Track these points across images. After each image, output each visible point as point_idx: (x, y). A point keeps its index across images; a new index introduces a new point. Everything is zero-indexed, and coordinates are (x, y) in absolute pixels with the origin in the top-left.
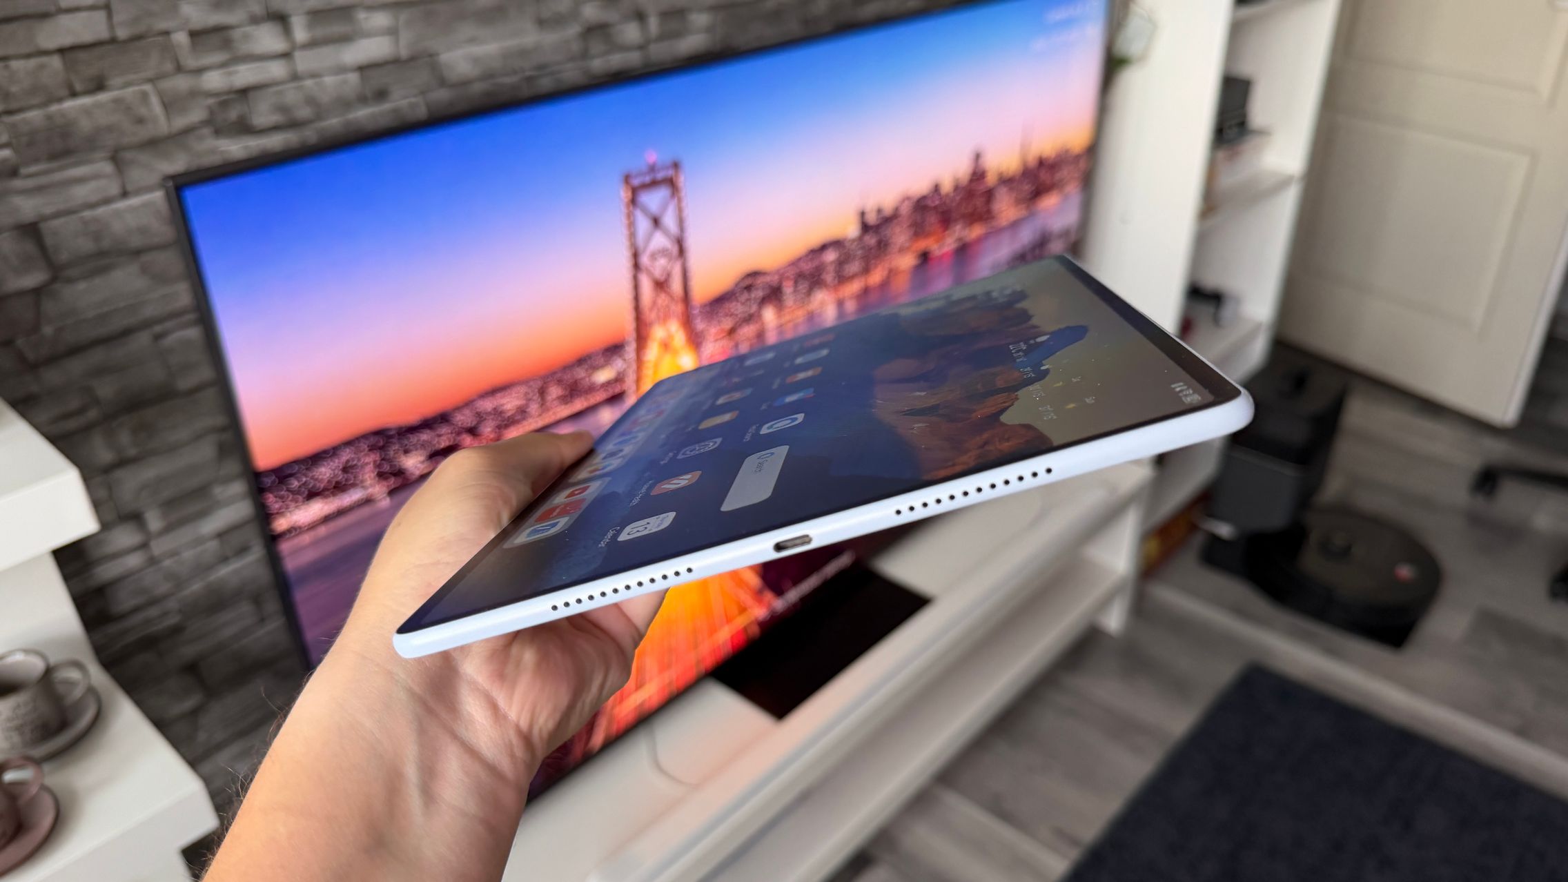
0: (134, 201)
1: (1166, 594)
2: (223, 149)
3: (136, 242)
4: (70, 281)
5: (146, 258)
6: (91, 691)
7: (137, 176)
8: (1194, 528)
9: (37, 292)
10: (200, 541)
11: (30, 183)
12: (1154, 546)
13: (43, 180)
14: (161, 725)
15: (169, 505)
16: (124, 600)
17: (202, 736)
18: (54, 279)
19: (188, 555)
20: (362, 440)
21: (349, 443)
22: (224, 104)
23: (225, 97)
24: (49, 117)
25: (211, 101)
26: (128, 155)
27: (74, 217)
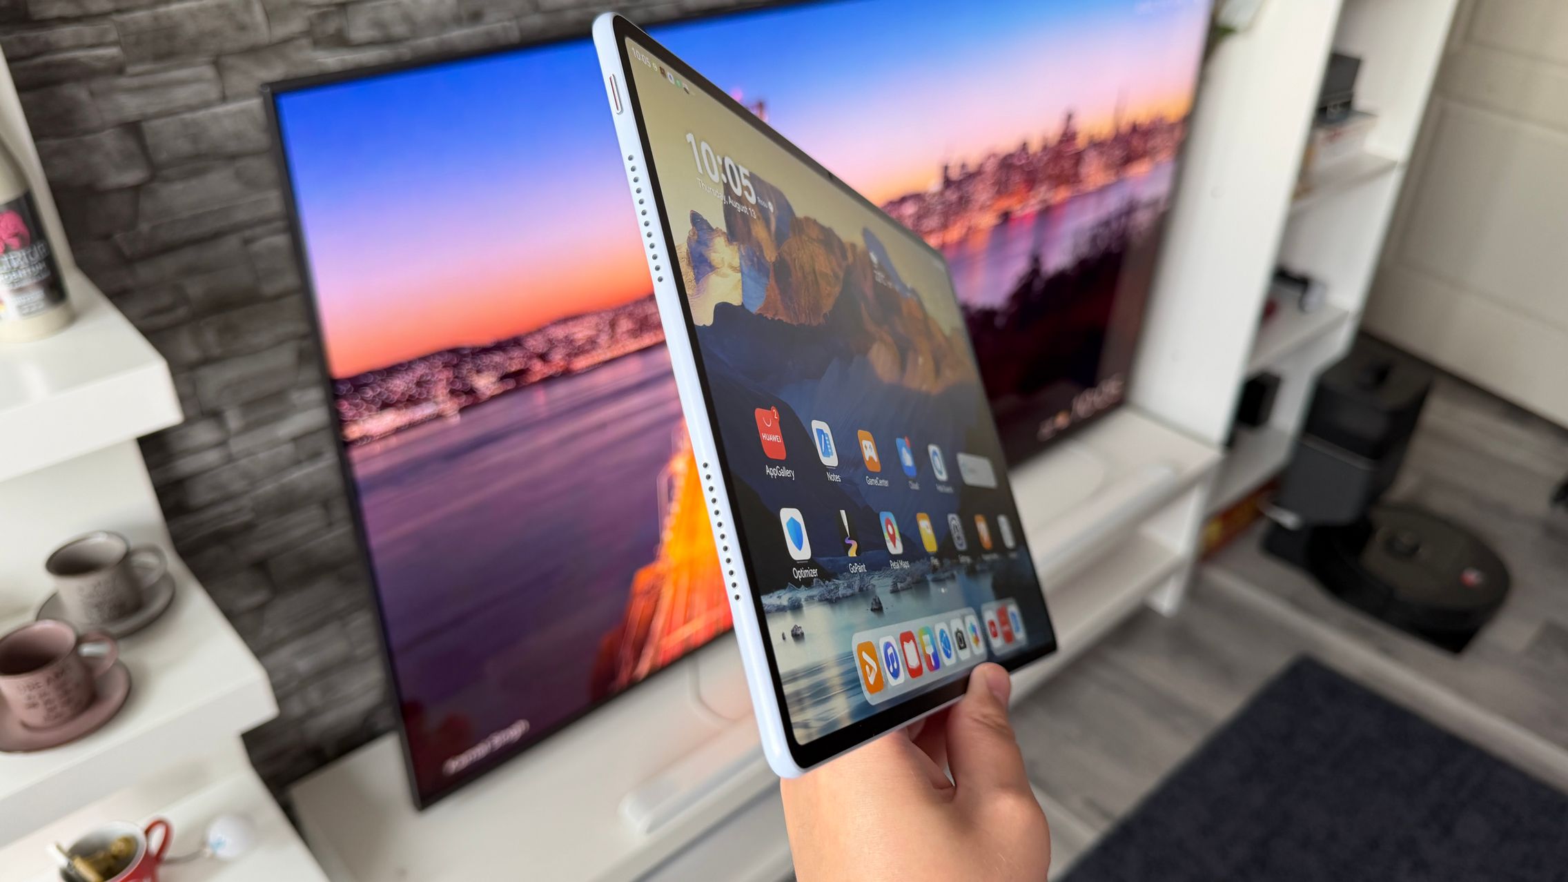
0: (232, 107)
1: (1224, 580)
2: (319, 60)
3: (232, 146)
4: (167, 180)
5: (240, 164)
6: (166, 577)
7: (236, 81)
8: (1259, 515)
9: (136, 190)
10: (275, 443)
11: (135, 82)
12: (1215, 530)
13: (148, 80)
14: (231, 616)
15: (248, 406)
16: (201, 494)
17: (267, 631)
18: (153, 178)
19: (263, 456)
20: (438, 357)
21: (424, 359)
22: (323, 16)
23: (325, 9)
24: (156, 19)
25: (311, 12)
26: (230, 61)
27: (176, 118)
